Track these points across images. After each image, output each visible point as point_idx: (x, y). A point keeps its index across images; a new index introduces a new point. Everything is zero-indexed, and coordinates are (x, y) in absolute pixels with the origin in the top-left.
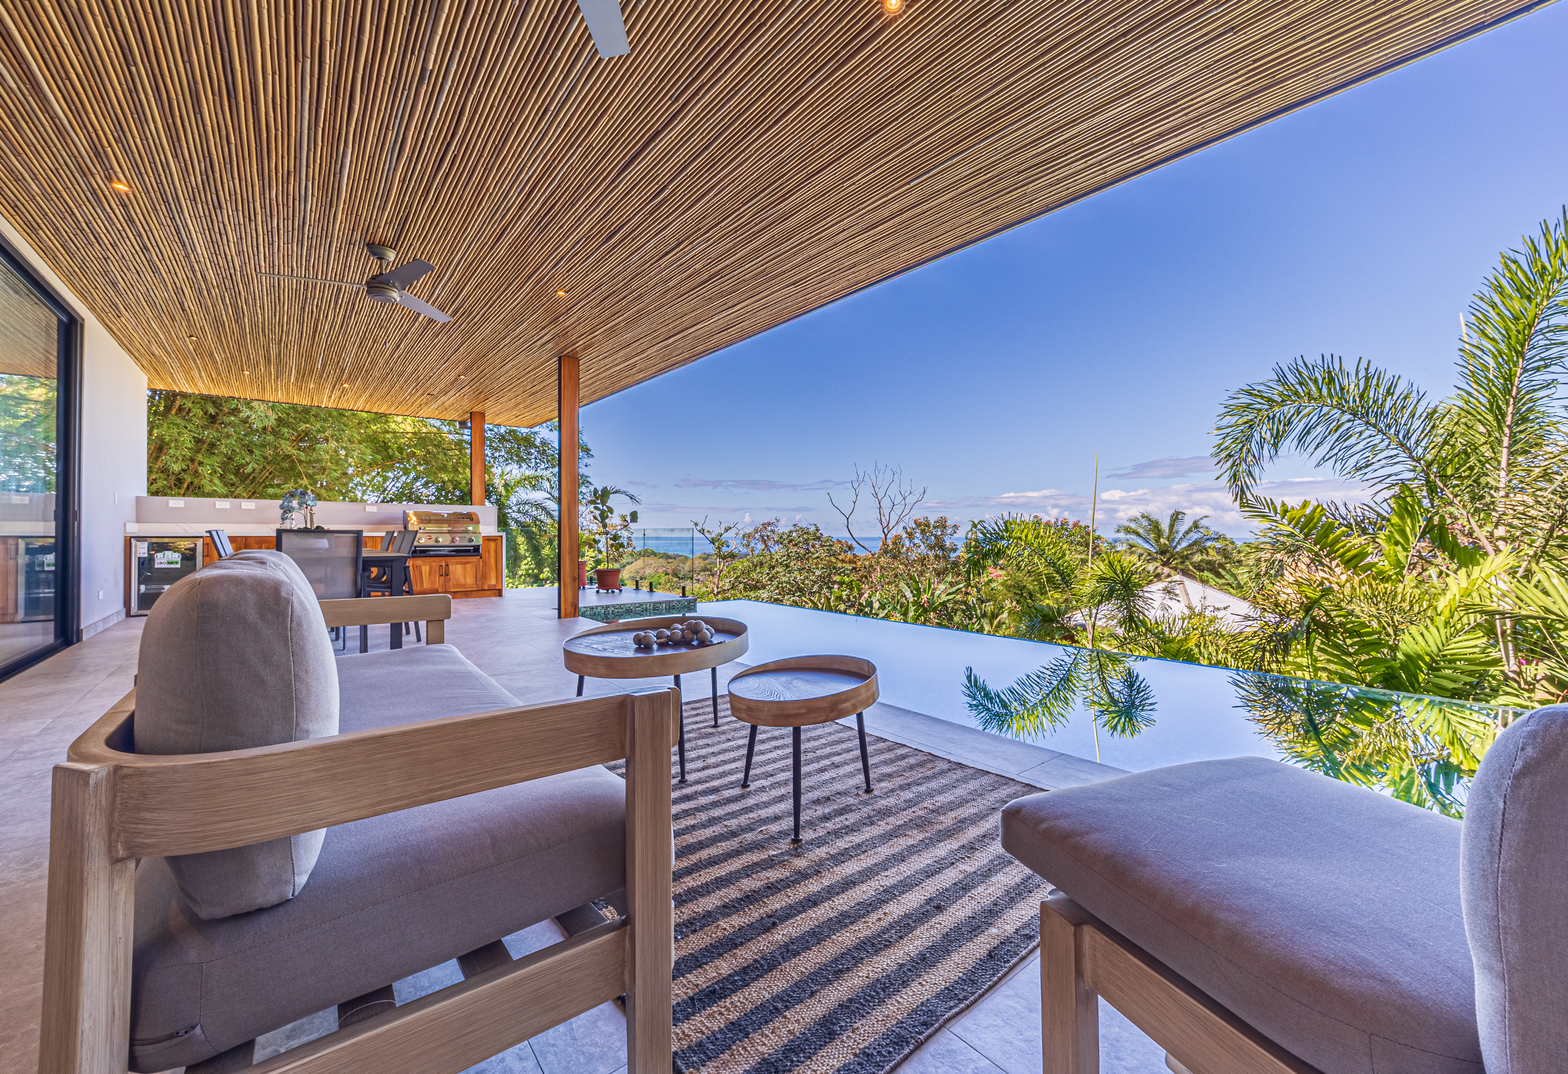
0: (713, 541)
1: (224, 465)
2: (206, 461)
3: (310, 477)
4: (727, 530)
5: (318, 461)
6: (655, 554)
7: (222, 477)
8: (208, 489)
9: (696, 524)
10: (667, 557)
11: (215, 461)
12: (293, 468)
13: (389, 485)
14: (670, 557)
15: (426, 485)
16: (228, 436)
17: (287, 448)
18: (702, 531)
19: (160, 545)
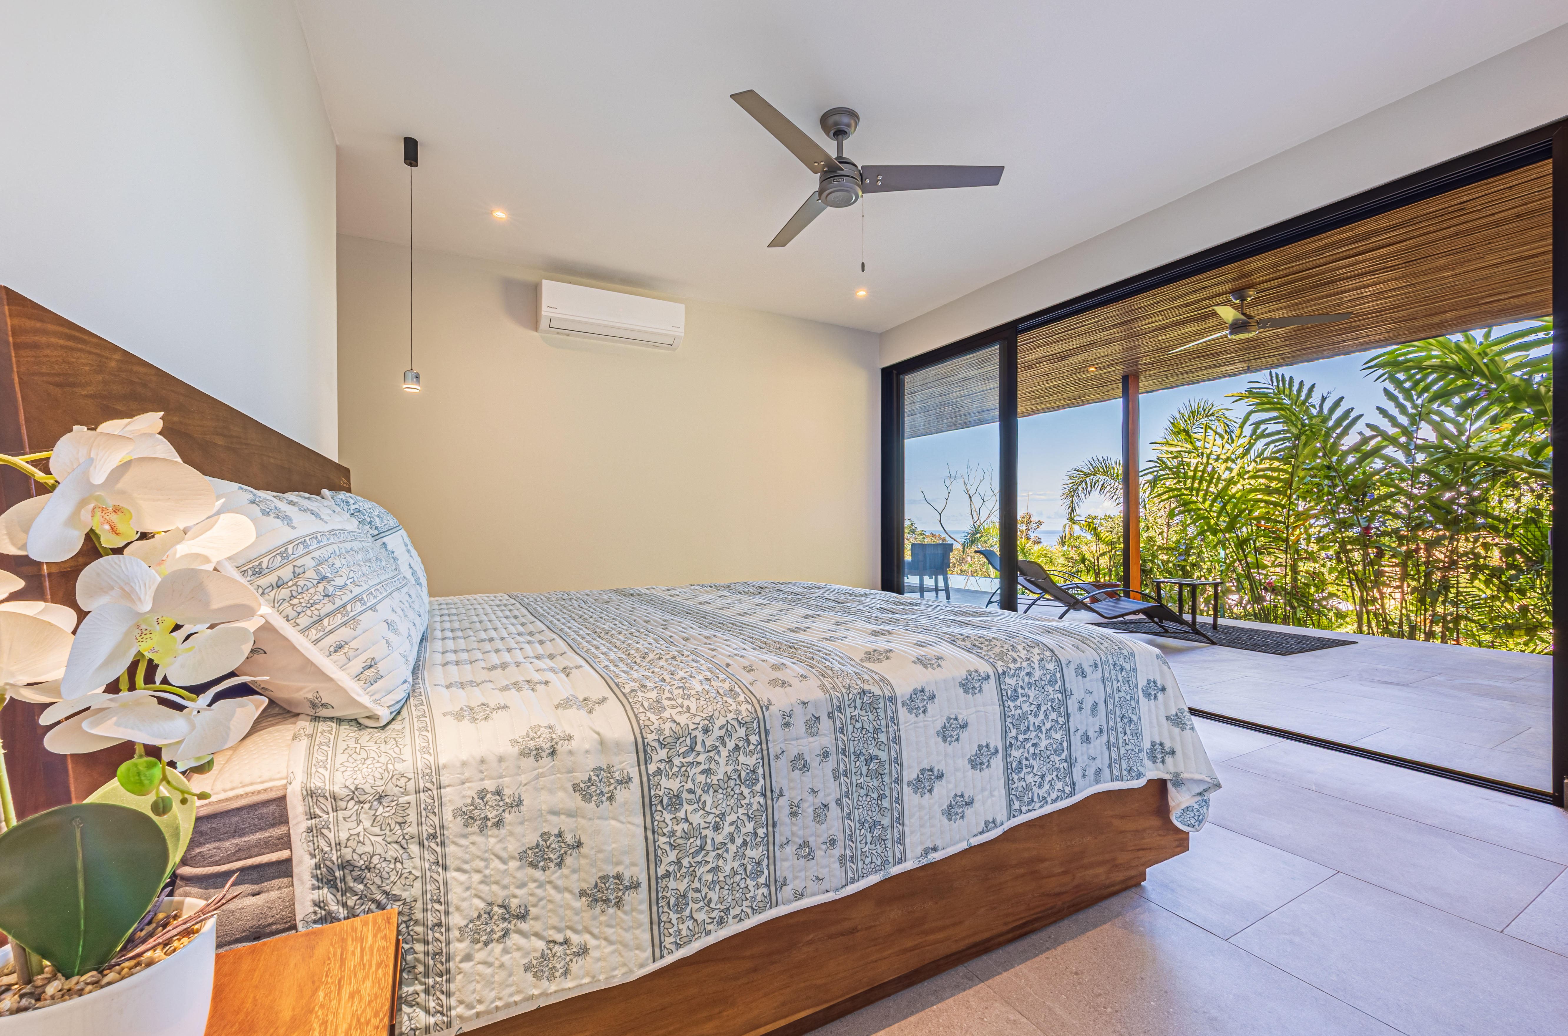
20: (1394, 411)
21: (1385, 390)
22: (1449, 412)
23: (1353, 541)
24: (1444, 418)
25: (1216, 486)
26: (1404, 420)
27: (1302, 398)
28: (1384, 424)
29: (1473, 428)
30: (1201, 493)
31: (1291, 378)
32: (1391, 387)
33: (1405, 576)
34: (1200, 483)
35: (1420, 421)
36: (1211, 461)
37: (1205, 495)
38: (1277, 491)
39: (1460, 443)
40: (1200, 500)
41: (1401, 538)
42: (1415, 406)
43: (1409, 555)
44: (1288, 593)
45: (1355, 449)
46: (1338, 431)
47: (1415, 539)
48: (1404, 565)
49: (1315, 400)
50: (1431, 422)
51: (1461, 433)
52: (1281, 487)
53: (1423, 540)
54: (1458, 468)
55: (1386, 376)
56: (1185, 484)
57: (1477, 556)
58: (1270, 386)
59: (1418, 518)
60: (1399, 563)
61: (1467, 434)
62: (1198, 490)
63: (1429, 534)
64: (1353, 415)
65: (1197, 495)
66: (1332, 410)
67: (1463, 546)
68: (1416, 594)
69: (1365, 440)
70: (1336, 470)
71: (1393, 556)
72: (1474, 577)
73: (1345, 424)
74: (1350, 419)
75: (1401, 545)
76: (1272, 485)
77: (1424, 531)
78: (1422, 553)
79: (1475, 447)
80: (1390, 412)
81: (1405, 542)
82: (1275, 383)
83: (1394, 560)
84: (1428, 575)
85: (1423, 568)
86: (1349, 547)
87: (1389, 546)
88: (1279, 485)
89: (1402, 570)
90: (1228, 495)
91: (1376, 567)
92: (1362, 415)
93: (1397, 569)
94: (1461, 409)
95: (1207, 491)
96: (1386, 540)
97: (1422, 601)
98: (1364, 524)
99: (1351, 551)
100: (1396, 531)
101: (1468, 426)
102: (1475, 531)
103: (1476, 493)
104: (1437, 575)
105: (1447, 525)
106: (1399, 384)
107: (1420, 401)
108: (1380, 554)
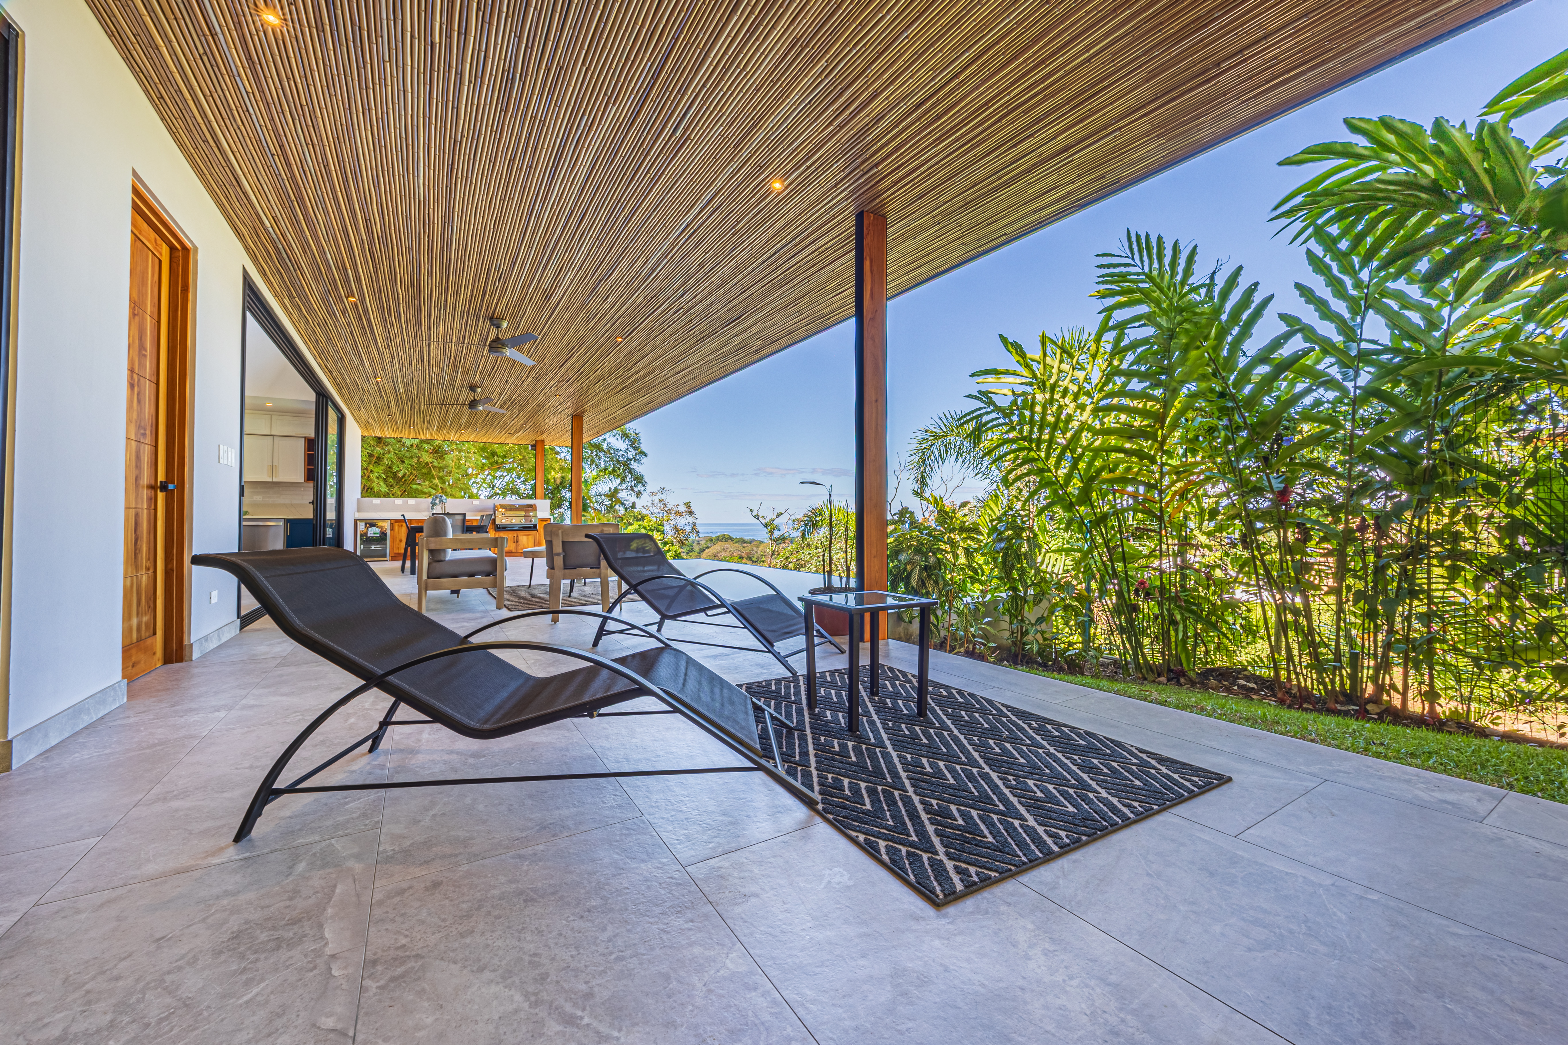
0: (766, 526)
1: (385, 472)
2: (375, 470)
3: (440, 478)
4: (779, 516)
5: (446, 467)
6: (731, 539)
7: (385, 480)
8: (376, 489)
9: (752, 511)
10: (743, 541)
11: (380, 469)
12: (430, 472)
13: (497, 483)
14: (745, 542)
15: (524, 482)
16: (389, 452)
17: (426, 458)
18: (757, 517)
19: (371, 524)
20: (1324, 292)
21: (1309, 252)
22: (1414, 292)
23: (1264, 515)
24: (1406, 302)
25: (1064, 433)
26: (1339, 307)
27: (1179, 277)
28: (1309, 315)
29: (1455, 316)
30: (1044, 446)
31: (1160, 238)
32: (1319, 251)
33: (1342, 571)
34: (1041, 430)
35: (1367, 308)
36: (1057, 396)
37: (1049, 447)
38: (1142, 433)
39: (1431, 342)
40: (1043, 455)
41: (1334, 511)
42: (1358, 285)
43: (1348, 537)
44: (1169, 599)
45: (1262, 358)
46: (1236, 331)
47: (1357, 510)
48: (1341, 555)
49: (1199, 276)
50: (1383, 311)
51: (1432, 325)
52: (1149, 426)
53: (1371, 511)
54: (1429, 384)
55: (1311, 229)
56: (1021, 432)
57: (1457, 537)
58: (1130, 261)
59: (1361, 474)
60: (1335, 550)
61: (1445, 327)
62: (1039, 441)
63: (1379, 503)
64: (1258, 298)
65: (1039, 448)
66: (1225, 294)
67: (1435, 522)
68: (1361, 604)
69: (1278, 343)
70: (1233, 398)
71: (1323, 540)
72: (1454, 573)
73: (1245, 316)
74: (1253, 306)
75: (1337, 521)
76: (1136, 424)
77: (1372, 497)
78: (1370, 535)
79: (1454, 348)
80: (1318, 293)
81: (1342, 515)
82: (1137, 256)
83: (1325, 545)
84: (1379, 570)
85: (1371, 558)
86: (1259, 525)
87: (1317, 522)
88: (1145, 423)
89: (1338, 561)
90: (1081, 446)
91: (1298, 557)
92: (1272, 296)
93: (1331, 560)
94: (1431, 279)
95: (1051, 441)
96: (1314, 513)
97: (1371, 615)
98: (1277, 485)
99: (1262, 531)
100: (1328, 499)
101: (1445, 312)
102: (1457, 495)
103: (1458, 430)
104: (1394, 570)
105: (1410, 484)
106: (1330, 243)
107: (1364, 275)
108: (1306, 537)
